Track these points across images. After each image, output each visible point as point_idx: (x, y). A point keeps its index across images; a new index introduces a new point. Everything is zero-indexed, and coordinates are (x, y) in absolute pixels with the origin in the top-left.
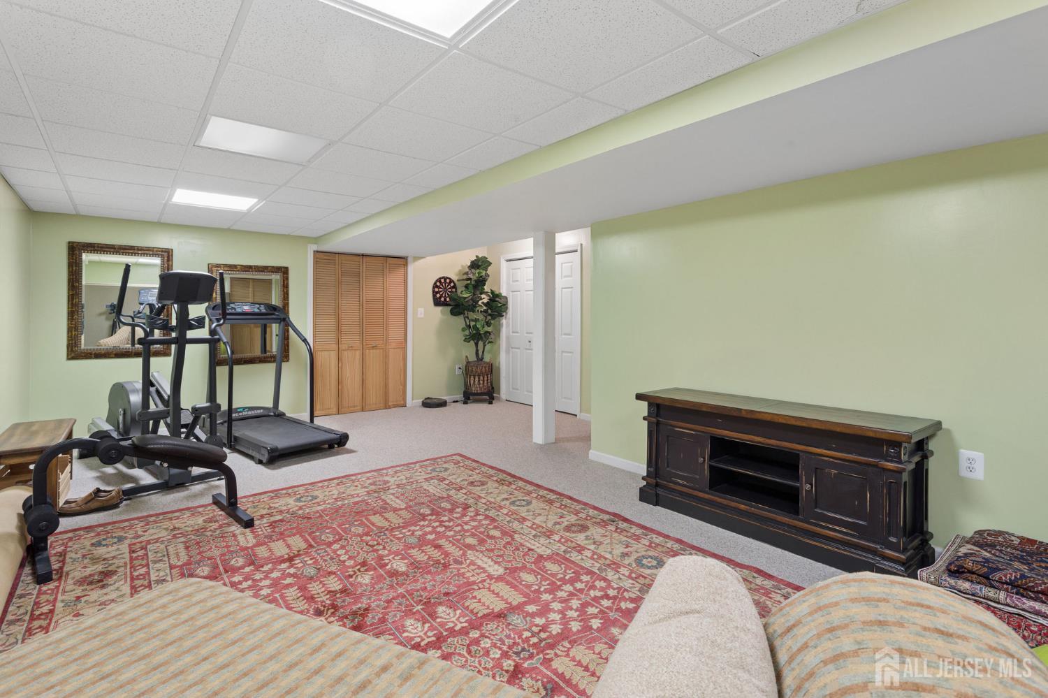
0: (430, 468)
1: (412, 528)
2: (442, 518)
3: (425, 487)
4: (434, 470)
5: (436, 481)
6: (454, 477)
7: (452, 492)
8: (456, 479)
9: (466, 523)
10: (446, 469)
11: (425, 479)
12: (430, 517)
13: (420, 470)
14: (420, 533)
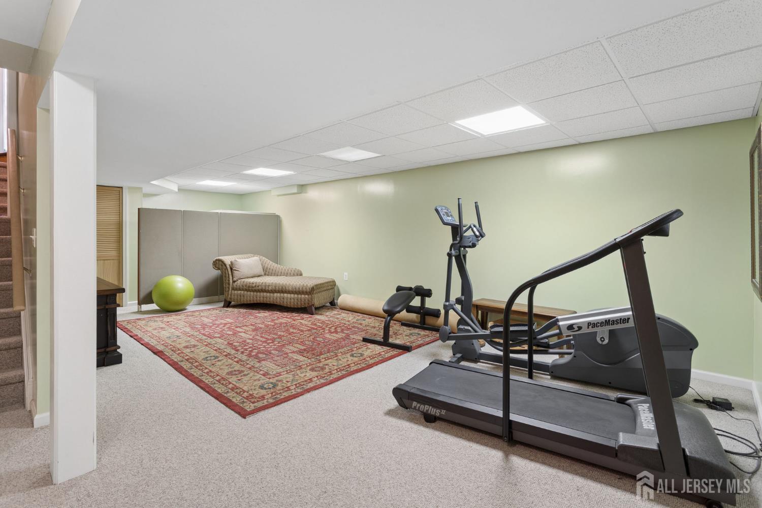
0: (279, 387)
1: (280, 345)
2: (264, 349)
3: (279, 368)
4: (275, 385)
5: (270, 373)
6: (256, 378)
7: (257, 365)
8: (254, 375)
9: (250, 347)
10: (262, 387)
11: (281, 375)
12: (272, 349)
13: (289, 384)
14: (276, 343)
